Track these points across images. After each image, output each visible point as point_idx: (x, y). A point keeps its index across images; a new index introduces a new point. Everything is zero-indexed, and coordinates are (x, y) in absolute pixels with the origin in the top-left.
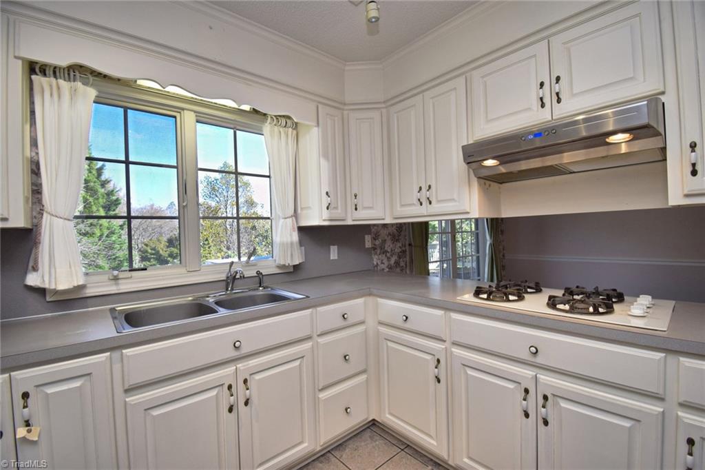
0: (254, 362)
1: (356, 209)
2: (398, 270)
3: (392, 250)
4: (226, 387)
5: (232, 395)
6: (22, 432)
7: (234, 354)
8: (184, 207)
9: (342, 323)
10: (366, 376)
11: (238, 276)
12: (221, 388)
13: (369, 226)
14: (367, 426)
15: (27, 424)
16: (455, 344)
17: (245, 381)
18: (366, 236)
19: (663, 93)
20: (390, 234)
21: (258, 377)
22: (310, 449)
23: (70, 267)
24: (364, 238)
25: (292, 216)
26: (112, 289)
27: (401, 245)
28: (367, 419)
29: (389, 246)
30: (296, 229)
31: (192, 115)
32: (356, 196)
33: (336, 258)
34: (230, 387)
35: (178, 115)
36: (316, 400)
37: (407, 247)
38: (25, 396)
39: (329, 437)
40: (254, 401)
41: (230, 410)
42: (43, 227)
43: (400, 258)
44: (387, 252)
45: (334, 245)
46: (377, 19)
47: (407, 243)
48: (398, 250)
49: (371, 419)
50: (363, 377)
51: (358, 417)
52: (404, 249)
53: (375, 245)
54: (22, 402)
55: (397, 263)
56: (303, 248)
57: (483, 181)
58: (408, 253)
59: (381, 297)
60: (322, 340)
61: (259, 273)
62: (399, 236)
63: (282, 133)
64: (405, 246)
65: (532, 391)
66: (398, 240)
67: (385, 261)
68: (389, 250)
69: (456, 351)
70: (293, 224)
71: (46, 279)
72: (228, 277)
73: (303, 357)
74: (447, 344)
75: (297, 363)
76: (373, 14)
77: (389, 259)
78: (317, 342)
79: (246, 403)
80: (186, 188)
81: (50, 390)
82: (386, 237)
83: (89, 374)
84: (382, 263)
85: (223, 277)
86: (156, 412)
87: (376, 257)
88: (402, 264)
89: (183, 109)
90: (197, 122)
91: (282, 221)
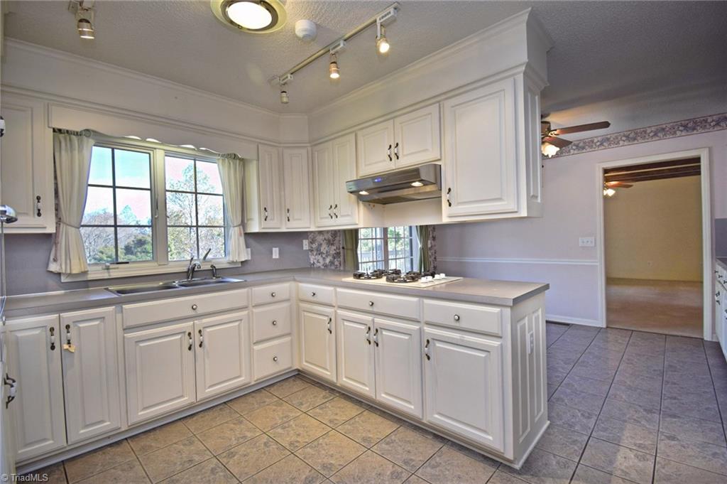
0: (206, 320)
1: (289, 220)
2: (333, 267)
3: (327, 252)
4: (187, 333)
5: (191, 338)
6: (66, 346)
7: (192, 313)
8: (156, 218)
9: (270, 299)
10: (290, 338)
11: (196, 269)
12: (183, 334)
13: (307, 232)
14: (293, 374)
15: (69, 343)
16: (340, 307)
17: (200, 331)
18: (304, 241)
19: (439, 160)
20: (325, 239)
21: (208, 330)
22: (246, 382)
23: (79, 259)
24: (302, 242)
25: (239, 225)
26: (106, 276)
27: (335, 248)
28: (291, 368)
29: (324, 248)
30: (243, 234)
31: (163, 152)
32: (288, 210)
33: (277, 257)
34: (189, 334)
35: (151, 153)
36: (251, 350)
37: (341, 250)
38: (68, 327)
39: (260, 376)
40: (206, 343)
41: (190, 349)
42: (61, 233)
43: (335, 258)
44: (322, 253)
45: (276, 247)
46: (287, 103)
47: (341, 247)
48: (332, 252)
49: (295, 368)
50: (288, 339)
51: (284, 364)
52: (338, 251)
53: (312, 247)
54: (66, 331)
55: (332, 263)
56: (249, 249)
57: (367, 203)
58: (342, 254)
59: (301, 282)
60: (255, 310)
61: (212, 266)
62: (334, 241)
63: (231, 163)
64: (339, 249)
65: (372, 329)
66: (332, 244)
67: (321, 260)
68: (325, 252)
69: (340, 312)
70: (240, 231)
71: (63, 267)
72: (189, 269)
73: (241, 320)
74: (336, 308)
75: (237, 324)
76: (285, 100)
77: (324, 258)
78: (252, 311)
79: (200, 346)
80: (158, 205)
81: (81, 325)
82: (322, 242)
83: (104, 318)
84: (318, 262)
85: (185, 269)
86: (142, 345)
87: (313, 257)
88: (336, 263)
89: (155, 149)
90: (166, 156)
91: (232, 228)
